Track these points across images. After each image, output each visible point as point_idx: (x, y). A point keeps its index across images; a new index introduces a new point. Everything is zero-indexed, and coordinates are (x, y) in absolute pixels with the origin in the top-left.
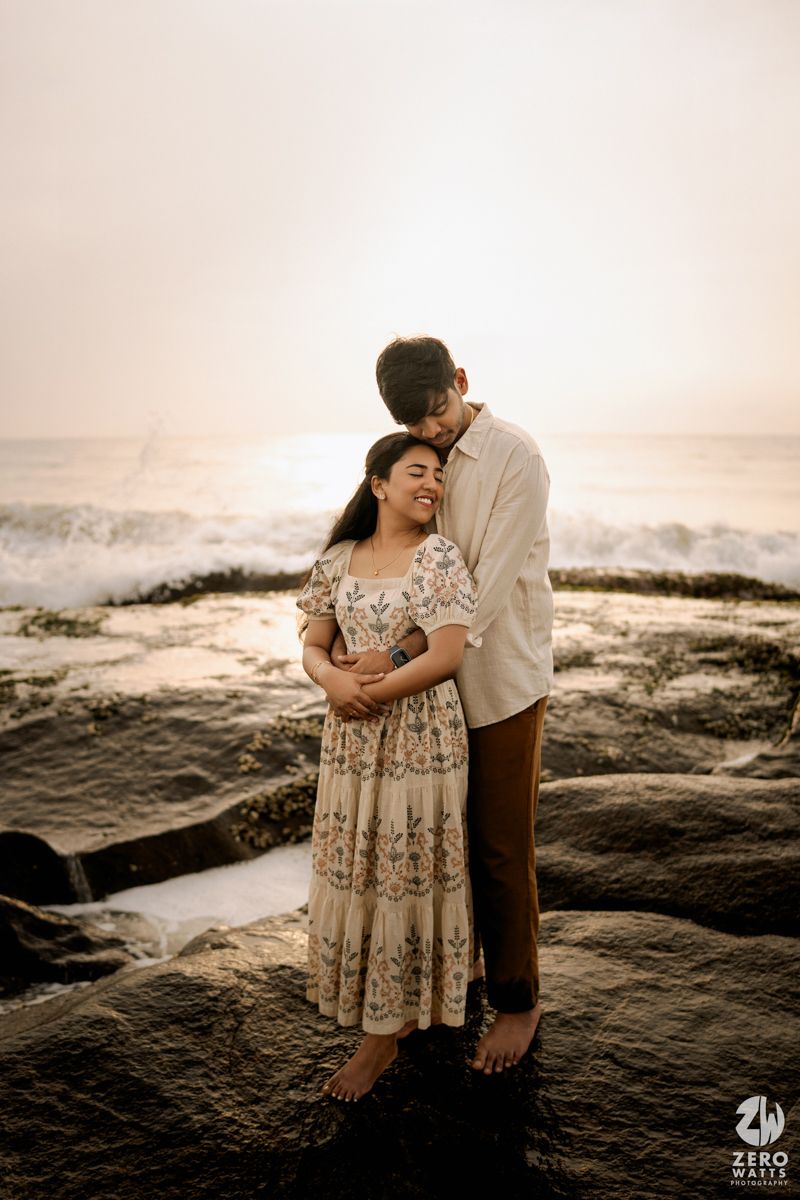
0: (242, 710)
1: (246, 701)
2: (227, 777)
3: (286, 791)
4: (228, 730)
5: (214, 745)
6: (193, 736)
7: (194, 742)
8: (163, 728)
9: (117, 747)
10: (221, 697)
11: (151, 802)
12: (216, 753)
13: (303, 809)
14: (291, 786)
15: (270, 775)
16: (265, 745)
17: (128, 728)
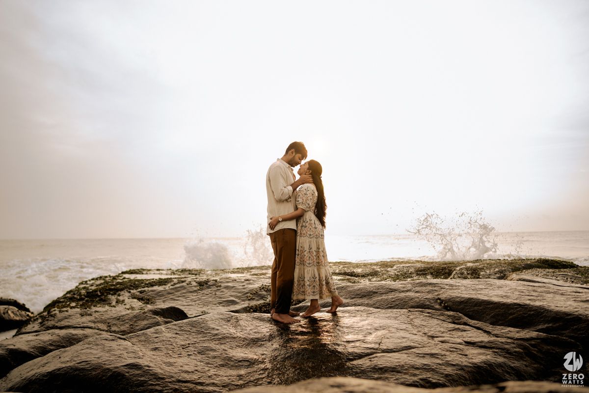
0: (250, 284)
1: (251, 281)
2: (243, 301)
3: (262, 304)
4: (244, 288)
5: (240, 293)
6: (233, 290)
7: (233, 292)
8: (223, 288)
9: (207, 293)
10: (243, 280)
11: (218, 306)
12: (240, 295)
13: (268, 310)
14: (264, 303)
15: (258, 300)
16: (257, 292)
17: (211, 288)
